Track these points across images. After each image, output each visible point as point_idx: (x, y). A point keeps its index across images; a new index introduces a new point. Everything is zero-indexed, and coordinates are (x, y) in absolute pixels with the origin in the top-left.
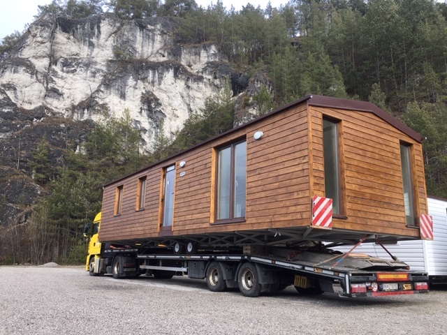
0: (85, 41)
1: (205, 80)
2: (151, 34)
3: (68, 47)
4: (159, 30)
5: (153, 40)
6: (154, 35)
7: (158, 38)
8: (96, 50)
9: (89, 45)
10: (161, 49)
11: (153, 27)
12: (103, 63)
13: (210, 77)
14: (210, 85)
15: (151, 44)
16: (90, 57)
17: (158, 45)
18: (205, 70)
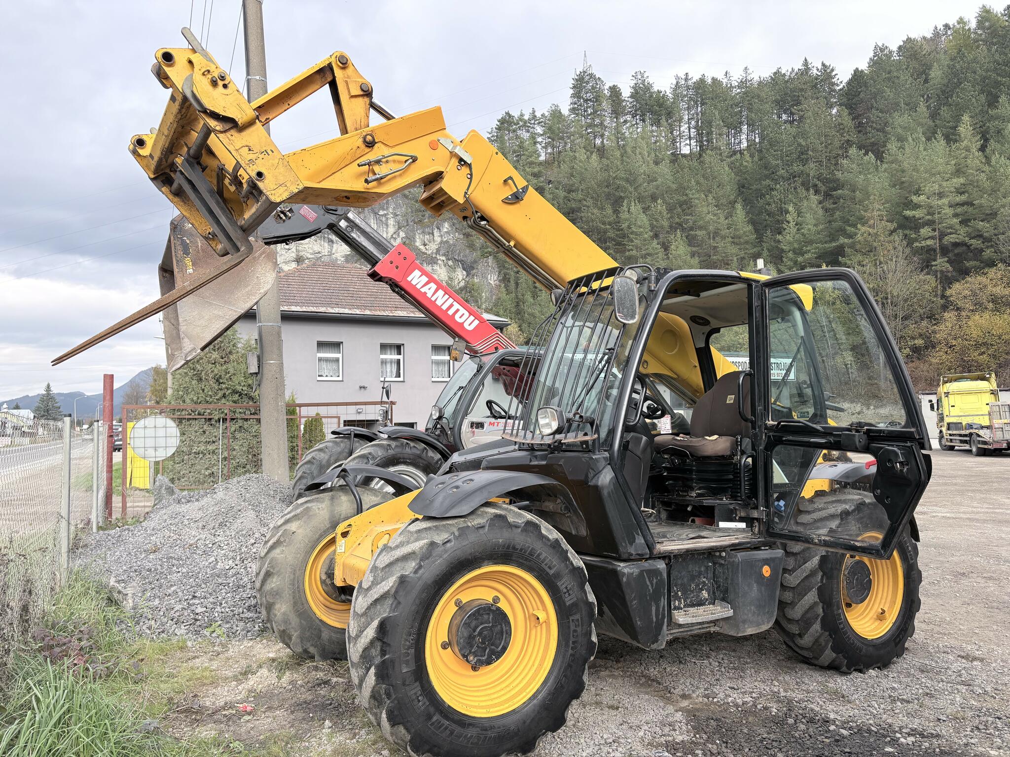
0: (324, 238)
1: (439, 262)
2: (384, 219)
3: (311, 246)
4: (392, 213)
5: (387, 225)
6: (387, 219)
7: (391, 222)
8: (335, 245)
9: (329, 242)
10: (395, 233)
11: (385, 212)
12: (342, 259)
13: (444, 258)
14: (445, 266)
15: (385, 229)
16: (331, 254)
17: (391, 230)
18: (438, 251)
